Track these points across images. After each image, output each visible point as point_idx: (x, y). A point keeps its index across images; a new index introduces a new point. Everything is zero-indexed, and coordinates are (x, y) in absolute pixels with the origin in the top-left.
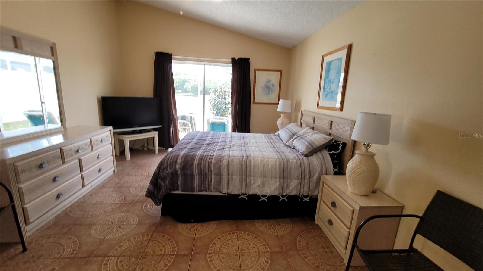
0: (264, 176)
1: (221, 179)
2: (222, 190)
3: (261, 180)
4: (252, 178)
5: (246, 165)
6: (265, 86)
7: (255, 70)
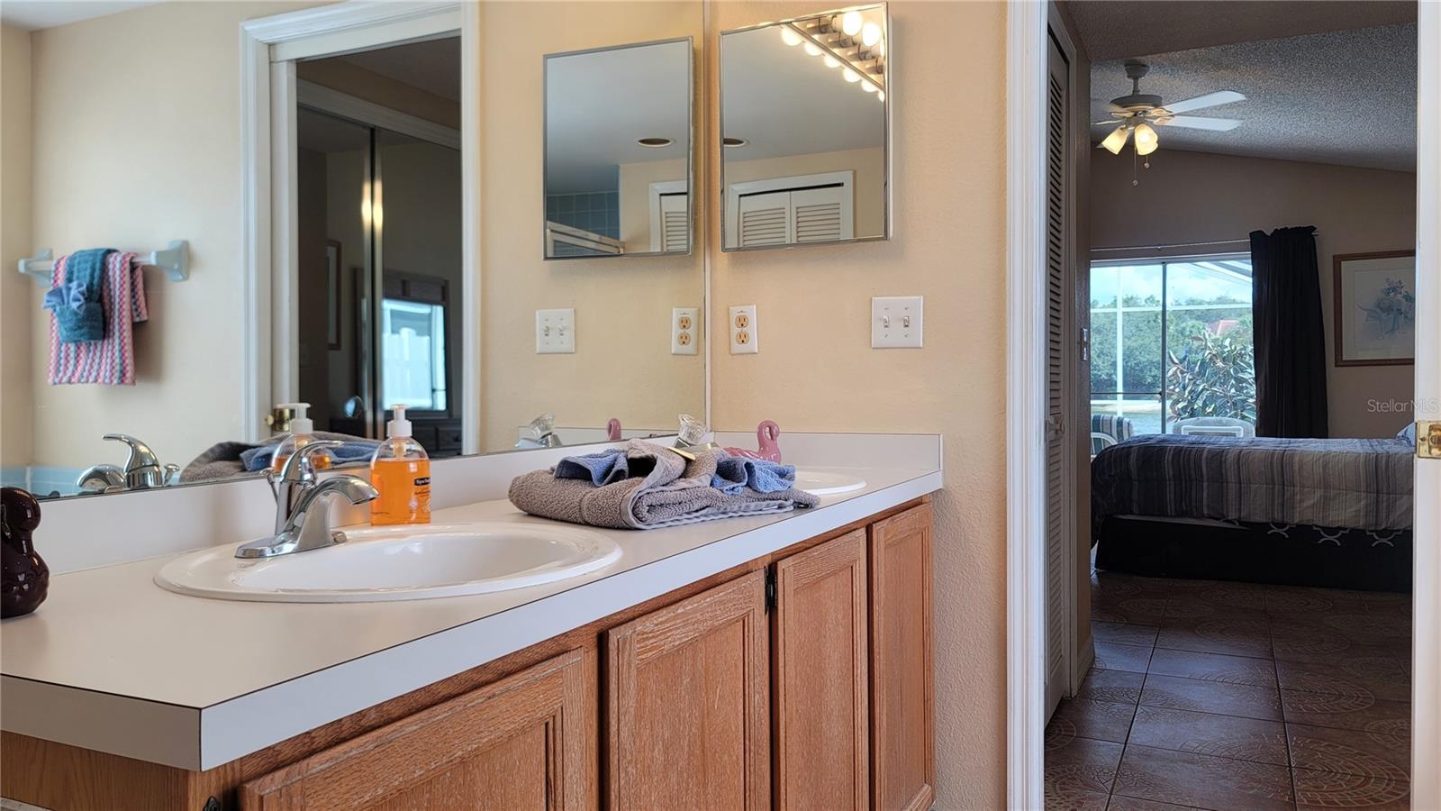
0: (1326, 485)
1: (1225, 490)
2: (1227, 512)
3: (1319, 493)
4: (1297, 489)
5: (1282, 463)
6: (1378, 306)
7: (1338, 260)
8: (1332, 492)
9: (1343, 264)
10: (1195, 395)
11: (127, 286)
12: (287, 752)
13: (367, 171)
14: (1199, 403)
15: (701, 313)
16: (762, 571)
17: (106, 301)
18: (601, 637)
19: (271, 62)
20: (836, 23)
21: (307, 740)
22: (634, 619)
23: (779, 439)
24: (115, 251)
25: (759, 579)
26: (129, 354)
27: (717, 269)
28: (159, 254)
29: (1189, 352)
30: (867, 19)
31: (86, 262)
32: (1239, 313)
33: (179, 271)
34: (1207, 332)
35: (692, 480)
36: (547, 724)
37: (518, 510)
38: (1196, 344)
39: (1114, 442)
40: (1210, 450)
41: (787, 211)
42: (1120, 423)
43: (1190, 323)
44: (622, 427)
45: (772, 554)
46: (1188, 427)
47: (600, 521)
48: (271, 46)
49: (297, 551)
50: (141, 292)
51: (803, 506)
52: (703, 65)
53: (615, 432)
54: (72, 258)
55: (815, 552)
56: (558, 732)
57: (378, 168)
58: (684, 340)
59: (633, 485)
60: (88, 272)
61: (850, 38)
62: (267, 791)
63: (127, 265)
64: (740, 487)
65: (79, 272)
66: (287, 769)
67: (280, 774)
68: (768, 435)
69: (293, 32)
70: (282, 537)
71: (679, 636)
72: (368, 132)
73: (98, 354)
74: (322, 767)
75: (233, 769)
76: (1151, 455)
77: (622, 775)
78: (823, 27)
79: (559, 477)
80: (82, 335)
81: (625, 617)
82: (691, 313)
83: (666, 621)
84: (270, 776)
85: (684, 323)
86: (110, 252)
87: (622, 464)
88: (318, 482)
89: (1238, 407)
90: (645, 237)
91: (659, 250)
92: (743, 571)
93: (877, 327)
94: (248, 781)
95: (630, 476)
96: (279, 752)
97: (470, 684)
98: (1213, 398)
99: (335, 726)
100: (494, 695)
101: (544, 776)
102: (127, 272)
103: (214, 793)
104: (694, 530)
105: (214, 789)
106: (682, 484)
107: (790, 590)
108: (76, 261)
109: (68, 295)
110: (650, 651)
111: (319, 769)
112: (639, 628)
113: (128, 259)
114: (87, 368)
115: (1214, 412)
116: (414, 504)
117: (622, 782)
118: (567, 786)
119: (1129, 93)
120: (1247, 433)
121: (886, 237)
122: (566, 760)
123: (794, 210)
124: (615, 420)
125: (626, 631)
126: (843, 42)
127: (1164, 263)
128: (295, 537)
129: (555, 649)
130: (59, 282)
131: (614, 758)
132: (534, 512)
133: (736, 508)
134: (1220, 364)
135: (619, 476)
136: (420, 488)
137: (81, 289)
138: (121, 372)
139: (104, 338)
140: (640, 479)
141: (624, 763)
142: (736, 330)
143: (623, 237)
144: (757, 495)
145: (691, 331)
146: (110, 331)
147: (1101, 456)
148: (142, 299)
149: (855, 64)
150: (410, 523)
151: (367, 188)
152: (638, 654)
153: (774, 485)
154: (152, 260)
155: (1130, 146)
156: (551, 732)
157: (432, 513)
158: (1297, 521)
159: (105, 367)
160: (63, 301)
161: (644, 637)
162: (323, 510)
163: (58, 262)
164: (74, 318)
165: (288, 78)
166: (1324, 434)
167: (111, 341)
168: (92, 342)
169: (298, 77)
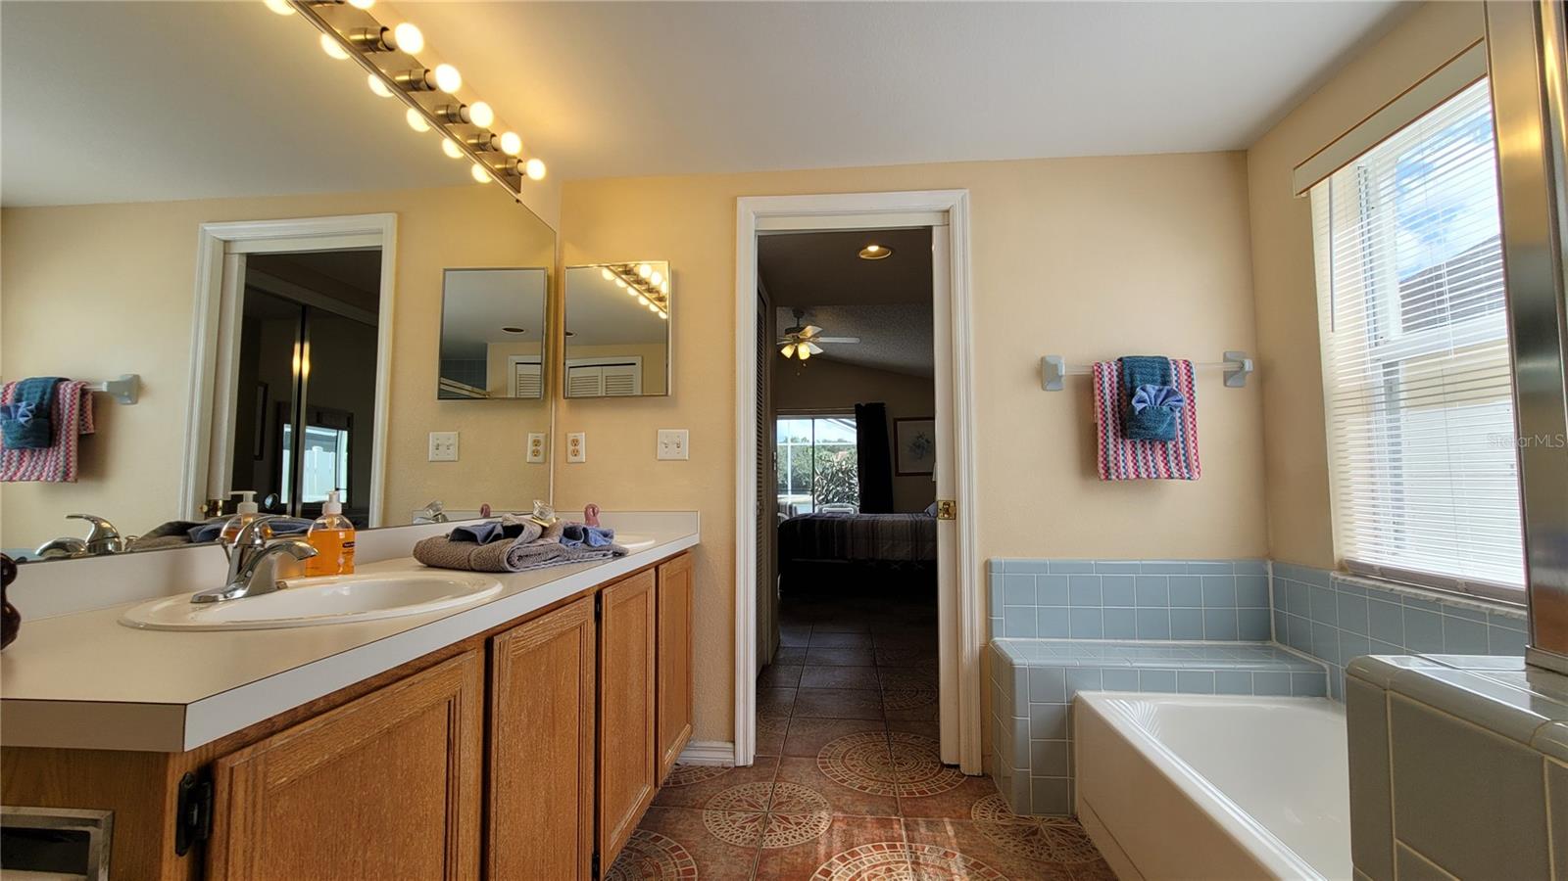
0: (893, 538)
2: (847, 555)
3: (890, 543)
4: (880, 541)
5: (873, 525)
6: (914, 444)
7: (896, 420)
8: (896, 542)
9: (899, 423)
10: (829, 491)
11: (77, 407)
12: (253, 734)
13: (298, 335)
14: (831, 496)
15: (548, 437)
16: (593, 596)
17: (54, 417)
18: (488, 641)
19: (225, 254)
20: (635, 270)
21: (269, 724)
22: (510, 628)
23: (598, 516)
24: (68, 380)
25: (591, 600)
26: (73, 459)
27: (559, 410)
28: (110, 384)
29: (825, 468)
30: (654, 269)
31: (37, 387)
32: (848, 448)
33: (129, 397)
34: (833, 457)
35: (548, 539)
36: (449, 702)
37: (420, 564)
38: (828, 464)
39: (787, 518)
40: (839, 521)
41: (600, 378)
42: (791, 507)
43: (825, 453)
44: (492, 509)
45: (599, 585)
46: (826, 508)
47: (484, 567)
48: (226, 242)
49: (245, 596)
50: (90, 413)
51: (619, 554)
52: (553, 285)
53: (485, 512)
54: (23, 384)
55: (625, 583)
56: (458, 707)
57: (307, 333)
58: (536, 453)
59: (507, 543)
60: (38, 395)
61: (644, 279)
62: (237, 763)
63: (78, 391)
64: (579, 543)
65: (28, 393)
66: (254, 746)
67: (248, 750)
68: (591, 512)
69: (245, 235)
70: (233, 586)
71: (540, 639)
72: (300, 308)
73: (42, 458)
74: (282, 742)
75: (207, 750)
76: (808, 522)
77: (500, 733)
78: (628, 272)
79: (452, 540)
80: (27, 443)
81: (504, 628)
82: (541, 436)
83: (533, 629)
84: (239, 752)
85: (536, 443)
86: (62, 380)
87: (499, 530)
88: (267, 546)
89: (850, 498)
90: (505, 389)
91: (514, 396)
92: (580, 596)
93: (661, 447)
94: (221, 757)
95: (504, 538)
96: (247, 735)
97: (396, 677)
98: (837, 492)
99: (293, 712)
100: (413, 684)
101: (446, 738)
102: (78, 396)
103: (190, 769)
104: (548, 571)
105: (190, 766)
106: (541, 542)
107: (609, 607)
108: (27, 386)
109: (17, 412)
110: (522, 648)
111: (279, 744)
112: (514, 635)
113: (79, 386)
114: (30, 469)
115: (838, 501)
116: (341, 560)
117: (500, 737)
118: (463, 743)
119: (795, 326)
120: (855, 511)
121: (667, 395)
122: (462, 725)
123: (604, 377)
124: (486, 505)
125: (505, 636)
126: (639, 282)
127: (813, 419)
128: (244, 586)
129: (457, 650)
130: (6, 401)
131: (495, 721)
132: (434, 563)
133: (575, 557)
134: (840, 475)
135: (498, 537)
136: (346, 550)
137: (30, 408)
138: (64, 472)
139: (49, 446)
140: (512, 539)
141: (501, 724)
142: (571, 448)
143: (488, 389)
144: (590, 548)
145: (541, 448)
146: (55, 440)
147: (781, 525)
148: (90, 417)
149: (646, 294)
150: (337, 574)
151: (297, 347)
152: (514, 651)
153: (601, 541)
154: (104, 388)
155: (796, 354)
156: (452, 708)
157: (355, 568)
158: (880, 557)
159: (49, 469)
160: (11, 416)
161: (517, 640)
162: (270, 565)
163: (8, 386)
164: (21, 430)
165: (239, 266)
166: (891, 511)
167: (56, 448)
168: (37, 449)
169: (247, 266)
